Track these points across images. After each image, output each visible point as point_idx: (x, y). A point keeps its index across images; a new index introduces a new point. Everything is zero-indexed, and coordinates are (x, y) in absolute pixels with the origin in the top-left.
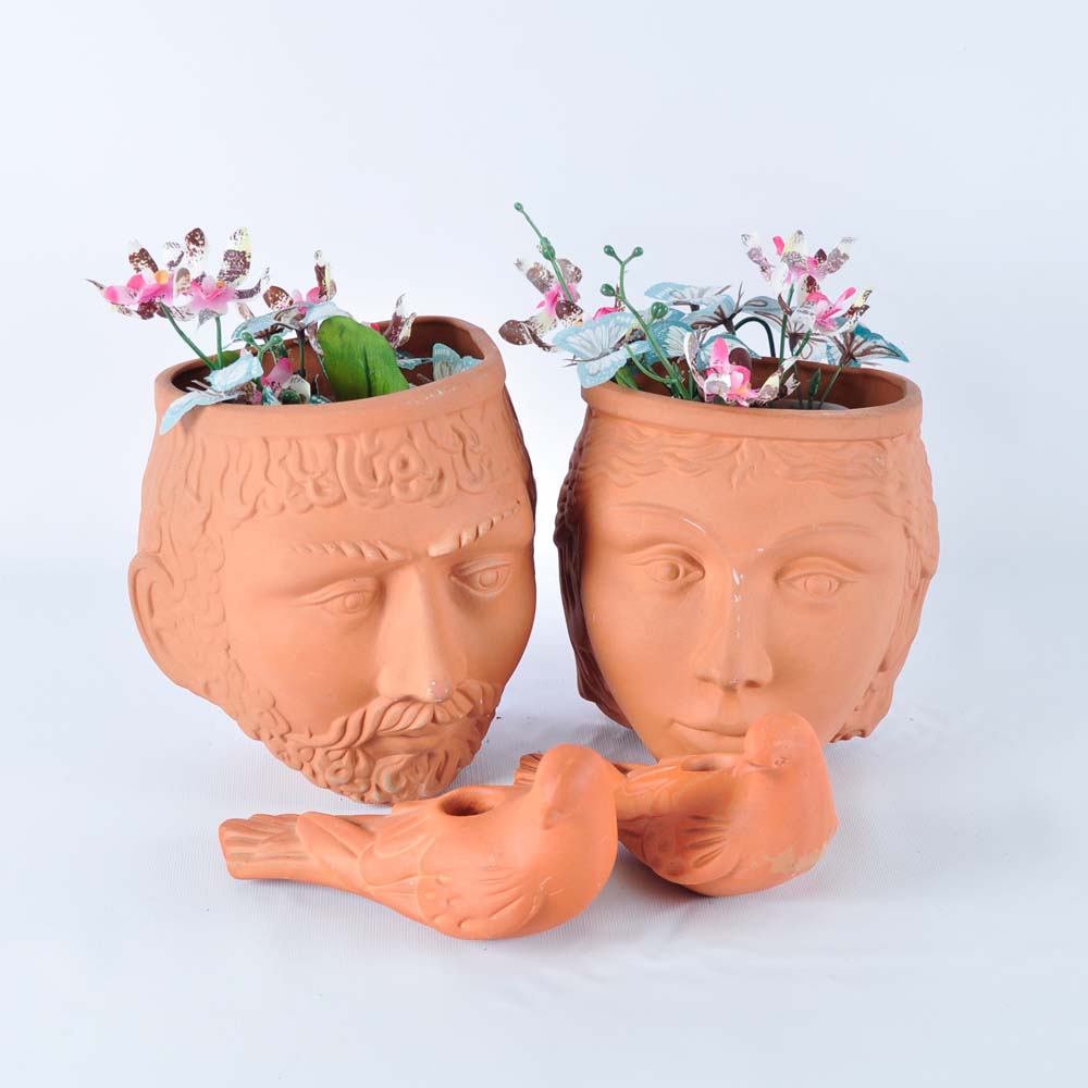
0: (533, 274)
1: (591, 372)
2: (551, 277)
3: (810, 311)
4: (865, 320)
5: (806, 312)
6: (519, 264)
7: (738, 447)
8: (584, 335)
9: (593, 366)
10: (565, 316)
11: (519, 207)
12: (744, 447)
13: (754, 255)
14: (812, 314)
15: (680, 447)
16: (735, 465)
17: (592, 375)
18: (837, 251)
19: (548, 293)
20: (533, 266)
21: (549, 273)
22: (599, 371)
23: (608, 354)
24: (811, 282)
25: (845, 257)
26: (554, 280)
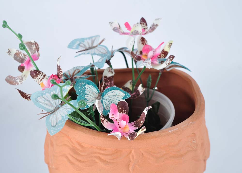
0: (16, 57)
1: (53, 125)
2: (25, 56)
3: (148, 62)
5: (146, 63)
6: (9, 52)
7: (130, 153)
10: (35, 77)
12: (133, 152)
13: (116, 30)
14: (149, 63)
16: (130, 161)
17: (53, 127)
18: (154, 24)
20: (16, 52)
21: (24, 54)
22: (57, 124)
24: (143, 40)
25: (157, 25)
26: (27, 56)
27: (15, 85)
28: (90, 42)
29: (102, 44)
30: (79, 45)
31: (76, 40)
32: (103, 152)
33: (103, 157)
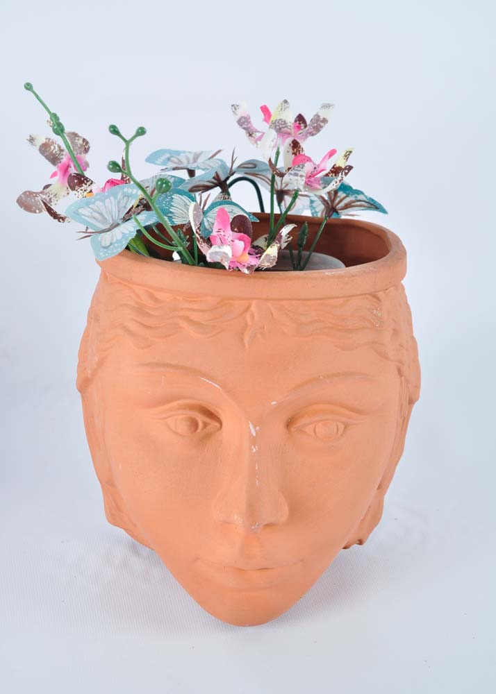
0: (45, 149)
1: (104, 245)
2: (61, 150)
3: (300, 173)
4: (349, 180)
5: (296, 175)
6: (32, 140)
7: (248, 308)
8: (95, 207)
9: (106, 238)
10: (77, 187)
11: (28, 87)
12: (253, 308)
13: (243, 123)
14: (301, 176)
15: (194, 310)
16: (246, 326)
17: (104, 248)
18: (317, 116)
19: (59, 165)
20: (44, 141)
21: (59, 147)
22: (111, 244)
23: (118, 225)
24: (295, 145)
25: (325, 121)
26: (64, 153)
27: (35, 212)
28: (191, 157)
29: (217, 157)
30: (169, 159)
31: (163, 152)
32: (195, 306)
33: (194, 316)
